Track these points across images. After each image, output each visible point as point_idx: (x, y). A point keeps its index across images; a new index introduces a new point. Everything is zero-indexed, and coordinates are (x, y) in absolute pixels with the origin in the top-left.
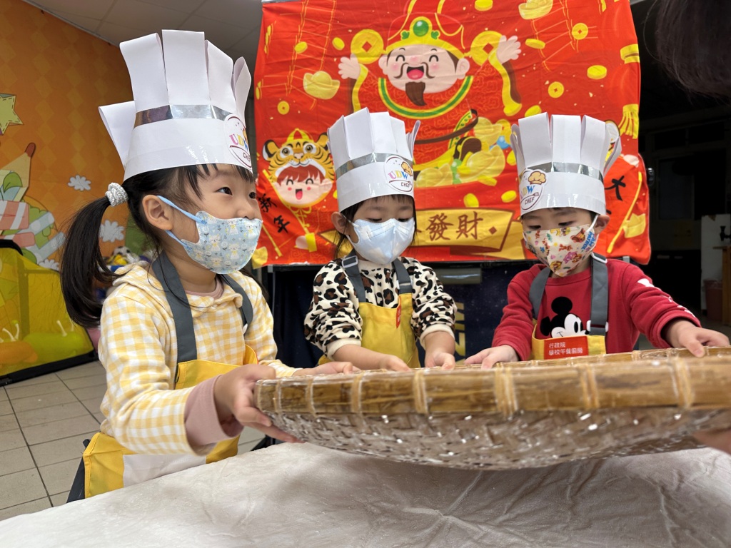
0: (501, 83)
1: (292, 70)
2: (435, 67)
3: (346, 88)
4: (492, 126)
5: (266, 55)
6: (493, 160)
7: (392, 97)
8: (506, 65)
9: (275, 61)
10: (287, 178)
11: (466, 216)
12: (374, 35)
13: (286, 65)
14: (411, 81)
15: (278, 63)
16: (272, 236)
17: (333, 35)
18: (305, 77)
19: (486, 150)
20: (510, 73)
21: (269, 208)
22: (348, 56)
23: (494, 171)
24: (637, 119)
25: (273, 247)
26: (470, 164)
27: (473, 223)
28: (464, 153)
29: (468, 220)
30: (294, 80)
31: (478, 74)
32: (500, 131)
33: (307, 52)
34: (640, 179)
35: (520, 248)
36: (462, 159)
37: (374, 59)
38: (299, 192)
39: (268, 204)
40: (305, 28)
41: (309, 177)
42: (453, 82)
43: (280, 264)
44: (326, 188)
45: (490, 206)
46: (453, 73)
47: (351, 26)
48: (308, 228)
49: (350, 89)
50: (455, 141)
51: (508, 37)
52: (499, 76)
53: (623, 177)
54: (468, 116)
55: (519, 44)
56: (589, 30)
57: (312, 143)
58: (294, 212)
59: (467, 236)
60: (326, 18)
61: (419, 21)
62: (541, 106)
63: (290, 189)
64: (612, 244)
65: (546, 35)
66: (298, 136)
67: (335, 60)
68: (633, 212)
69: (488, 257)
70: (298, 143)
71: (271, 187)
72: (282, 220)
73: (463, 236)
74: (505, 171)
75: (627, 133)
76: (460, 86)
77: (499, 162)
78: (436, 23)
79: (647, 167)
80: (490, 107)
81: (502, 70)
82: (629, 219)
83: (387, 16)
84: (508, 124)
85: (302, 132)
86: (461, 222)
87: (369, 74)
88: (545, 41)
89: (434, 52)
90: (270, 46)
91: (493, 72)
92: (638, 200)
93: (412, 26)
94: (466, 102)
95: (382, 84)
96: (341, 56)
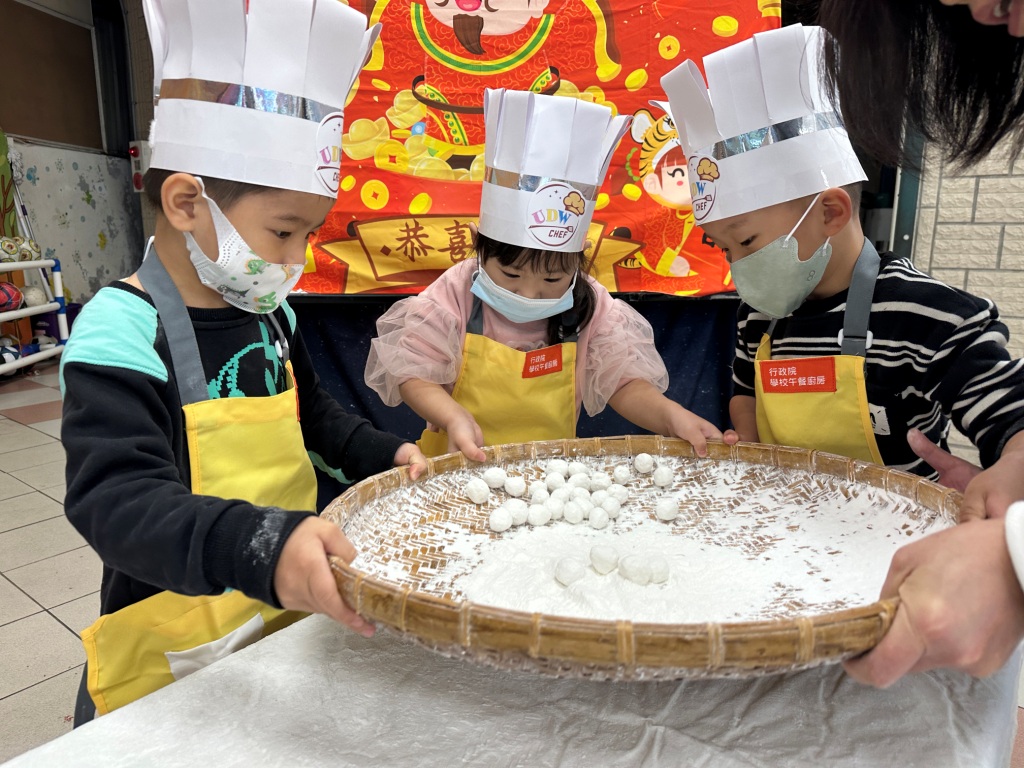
0: (594, 31)
4: (580, 94)
7: (433, 35)
14: (463, 12)
31: (562, 14)
35: (611, 275)
42: (524, 22)
46: (525, 8)
52: (592, 20)
54: (546, 77)
62: (647, 70)
76: (535, 28)
80: (578, 66)
81: (596, 11)
84: (602, 93)
91: (583, 11)
94: (542, 55)
95: (417, 13)
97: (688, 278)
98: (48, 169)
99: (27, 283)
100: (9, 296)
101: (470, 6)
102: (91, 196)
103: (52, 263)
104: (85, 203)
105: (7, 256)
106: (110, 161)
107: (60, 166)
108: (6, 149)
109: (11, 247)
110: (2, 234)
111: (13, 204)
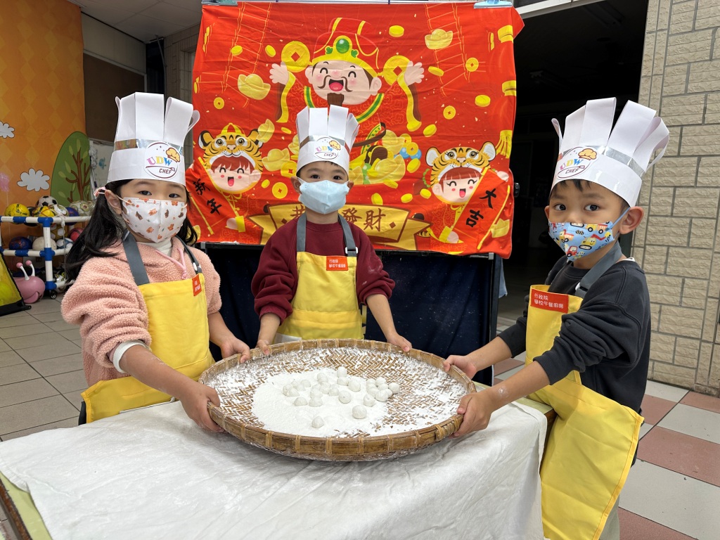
0: (407, 102)
1: (228, 70)
2: (353, 82)
4: (397, 138)
5: (204, 53)
6: (396, 167)
8: (411, 87)
9: (212, 60)
10: (220, 166)
11: (372, 212)
12: (302, 47)
13: (223, 65)
14: (333, 92)
15: (215, 62)
16: (205, 217)
17: (266, 43)
18: (239, 78)
19: (391, 158)
20: (414, 94)
21: (203, 191)
22: (279, 63)
23: (396, 176)
24: (510, 143)
25: (206, 226)
26: (378, 168)
27: (378, 218)
28: (374, 159)
29: (374, 215)
30: (230, 79)
31: (388, 93)
32: (403, 143)
33: (241, 55)
34: (509, 191)
35: (412, 240)
36: (371, 164)
37: (301, 69)
38: (231, 179)
39: (202, 188)
40: (241, 32)
41: (240, 167)
42: (367, 97)
43: (212, 242)
44: (256, 177)
45: (391, 205)
46: (368, 90)
47: (282, 37)
48: (238, 211)
49: (279, 93)
50: (367, 148)
51: (415, 63)
52: (405, 96)
53: (494, 190)
54: (378, 129)
55: (423, 70)
56: (479, 64)
57: (244, 137)
58: (226, 197)
59: (372, 228)
60: (260, 26)
61: (342, 39)
62: (437, 125)
63: (223, 176)
64: (481, 242)
65: (445, 65)
66: (231, 129)
67: (267, 65)
68: (500, 217)
69: (388, 246)
70: (231, 136)
71: (206, 173)
72: (215, 203)
73: (369, 227)
74: (405, 177)
75: (502, 154)
76: (373, 101)
77: (400, 169)
78: (356, 42)
79: (515, 181)
80: (397, 122)
81: (408, 91)
82: (496, 223)
83: (314, 31)
84: (410, 138)
85: (235, 126)
86: (368, 216)
87: (296, 82)
88: (444, 70)
89: (352, 69)
90: (209, 46)
92: (505, 208)
93: (335, 43)
94: (376, 116)
95: (308, 92)
96: (273, 63)
97: (458, 244)
101: (337, 88)
105: (83, 212)
108: (88, 148)
109: (85, 207)
110: (82, 199)
111: (89, 181)
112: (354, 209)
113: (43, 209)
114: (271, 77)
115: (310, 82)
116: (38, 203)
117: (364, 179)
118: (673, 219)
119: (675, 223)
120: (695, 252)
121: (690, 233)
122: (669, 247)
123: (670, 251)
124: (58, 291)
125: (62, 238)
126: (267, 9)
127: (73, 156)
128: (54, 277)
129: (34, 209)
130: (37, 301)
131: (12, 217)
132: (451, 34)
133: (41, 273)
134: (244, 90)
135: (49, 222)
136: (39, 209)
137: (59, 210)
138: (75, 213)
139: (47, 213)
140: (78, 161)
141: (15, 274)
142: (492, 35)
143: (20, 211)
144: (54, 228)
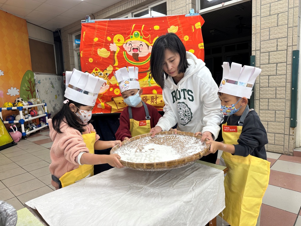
1: (93, 47)
2: (142, 48)
3: (112, 54)
5: (84, 41)
7: (128, 58)
9: (87, 44)
11: (153, 97)
12: (121, 36)
13: (91, 45)
14: (134, 53)
17: (107, 36)
18: (98, 50)
22: (113, 43)
27: (155, 99)
30: (94, 51)
33: (98, 41)
36: (151, 78)
37: (122, 45)
40: (97, 33)
42: (147, 54)
44: (107, 87)
45: (160, 93)
46: (148, 51)
47: (113, 33)
48: (102, 101)
49: (114, 54)
50: (149, 72)
56: (189, 38)
57: (101, 72)
59: (154, 103)
60: (104, 29)
61: (136, 32)
66: (96, 70)
67: (108, 44)
70: (97, 72)
76: (150, 55)
78: (142, 33)
83: (125, 30)
87: (120, 50)
89: (141, 43)
90: (85, 38)
93: (134, 34)
95: (125, 53)
96: (110, 43)
98: (43, 80)
99: (38, 109)
100: (35, 113)
101: (136, 51)
102: (53, 86)
103: (44, 104)
104: (52, 88)
105: (34, 103)
106: (58, 77)
107: (46, 79)
108: (33, 76)
109: (35, 101)
110: (33, 98)
111: (35, 90)
112: (146, 96)
113: (19, 103)
114: (110, 49)
115: (125, 49)
116: (15, 101)
117: (149, 85)
118: (269, 88)
119: (270, 90)
120: (279, 100)
121: (276, 93)
122: (268, 99)
123: (269, 101)
124: (27, 136)
125: (27, 114)
126: (106, 23)
127: (28, 80)
128: (25, 131)
129: (15, 103)
130: (19, 141)
131: (6, 108)
132: (177, 27)
133: (20, 129)
134: (100, 54)
135: (21, 108)
136: (17, 104)
137: (25, 103)
138: (32, 104)
139: (20, 105)
140: (30, 82)
141: (10, 130)
142: (193, 26)
143: (9, 105)
144: (23, 111)
